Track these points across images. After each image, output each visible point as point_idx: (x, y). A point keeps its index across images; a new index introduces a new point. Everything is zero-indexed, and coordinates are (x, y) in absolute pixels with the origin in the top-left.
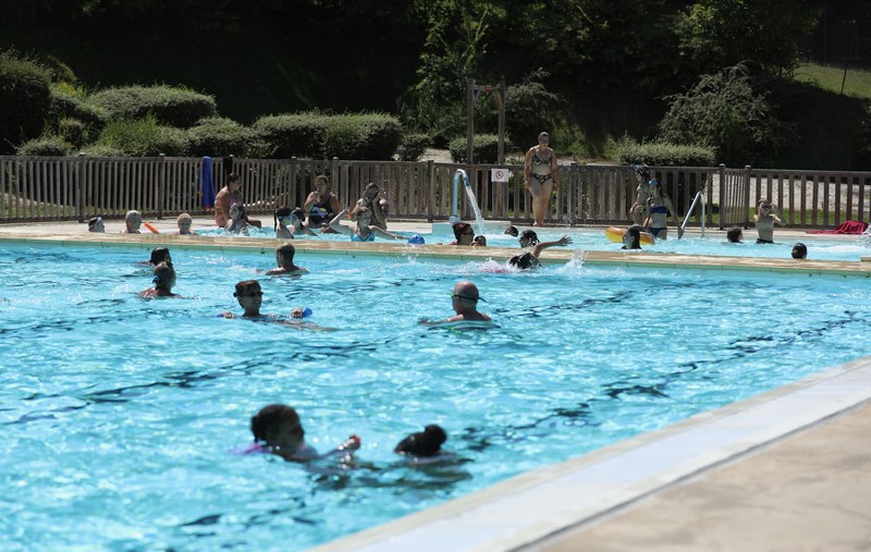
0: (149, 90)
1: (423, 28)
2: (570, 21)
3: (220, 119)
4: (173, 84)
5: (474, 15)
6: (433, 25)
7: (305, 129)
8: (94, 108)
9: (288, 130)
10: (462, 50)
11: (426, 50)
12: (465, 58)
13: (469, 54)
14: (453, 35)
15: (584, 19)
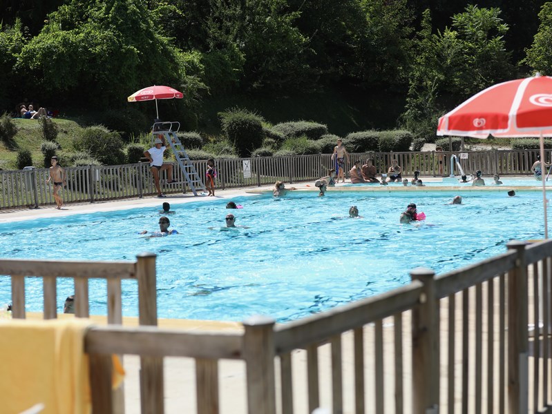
0: (299, 123)
1: (407, 85)
2: (475, 79)
3: (331, 135)
4: (307, 120)
5: (429, 78)
6: (411, 85)
7: (370, 138)
8: (278, 133)
9: (362, 139)
10: (425, 95)
11: (408, 96)
12: (428, 100)
13: (430, 97)
14: (421, 89)
15: (481, 79)
